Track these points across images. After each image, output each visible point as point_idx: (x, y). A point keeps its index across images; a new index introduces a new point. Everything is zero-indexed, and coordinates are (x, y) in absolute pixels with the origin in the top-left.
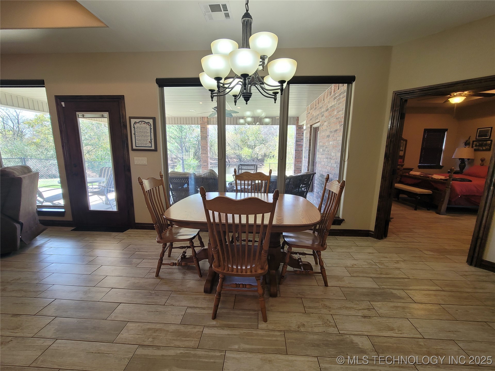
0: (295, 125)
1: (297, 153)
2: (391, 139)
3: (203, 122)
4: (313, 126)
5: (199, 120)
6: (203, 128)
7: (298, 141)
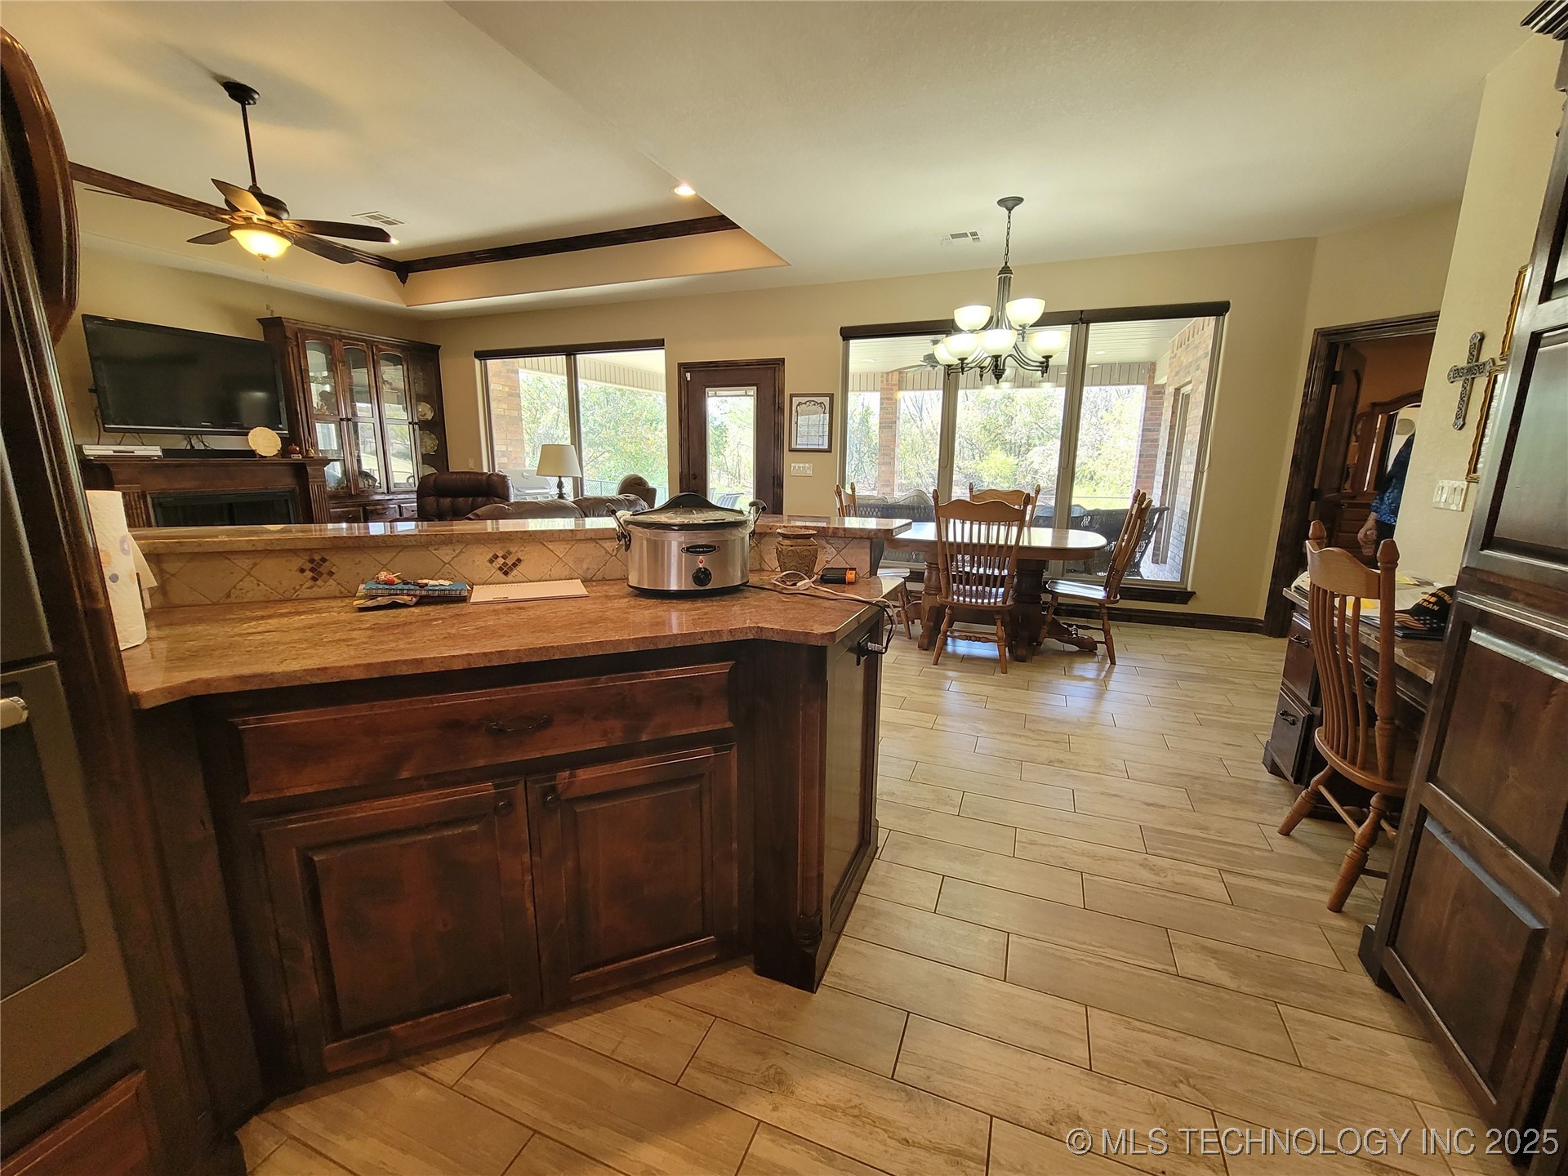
0: (1143, 384)
1: (1144, 462)
2: (1306, 427)
3: (888, 385)
4: (1183, 390)
5: (879, 379)
6: (888, 399)
7: (1149, 430)
